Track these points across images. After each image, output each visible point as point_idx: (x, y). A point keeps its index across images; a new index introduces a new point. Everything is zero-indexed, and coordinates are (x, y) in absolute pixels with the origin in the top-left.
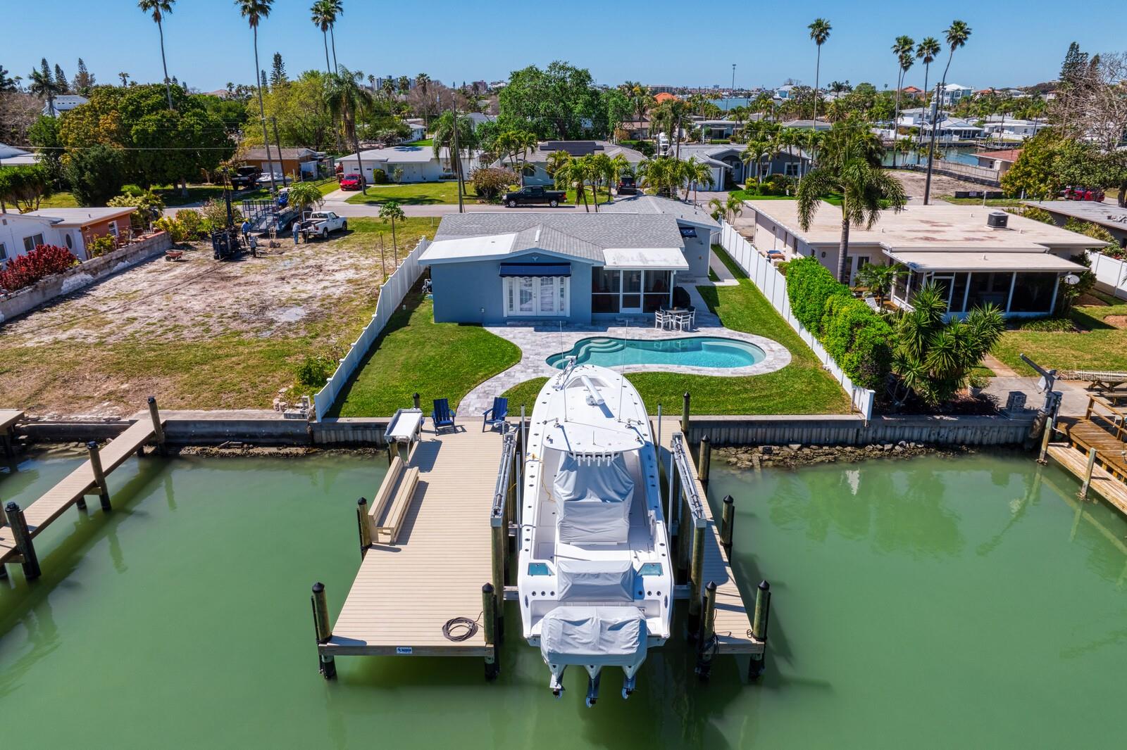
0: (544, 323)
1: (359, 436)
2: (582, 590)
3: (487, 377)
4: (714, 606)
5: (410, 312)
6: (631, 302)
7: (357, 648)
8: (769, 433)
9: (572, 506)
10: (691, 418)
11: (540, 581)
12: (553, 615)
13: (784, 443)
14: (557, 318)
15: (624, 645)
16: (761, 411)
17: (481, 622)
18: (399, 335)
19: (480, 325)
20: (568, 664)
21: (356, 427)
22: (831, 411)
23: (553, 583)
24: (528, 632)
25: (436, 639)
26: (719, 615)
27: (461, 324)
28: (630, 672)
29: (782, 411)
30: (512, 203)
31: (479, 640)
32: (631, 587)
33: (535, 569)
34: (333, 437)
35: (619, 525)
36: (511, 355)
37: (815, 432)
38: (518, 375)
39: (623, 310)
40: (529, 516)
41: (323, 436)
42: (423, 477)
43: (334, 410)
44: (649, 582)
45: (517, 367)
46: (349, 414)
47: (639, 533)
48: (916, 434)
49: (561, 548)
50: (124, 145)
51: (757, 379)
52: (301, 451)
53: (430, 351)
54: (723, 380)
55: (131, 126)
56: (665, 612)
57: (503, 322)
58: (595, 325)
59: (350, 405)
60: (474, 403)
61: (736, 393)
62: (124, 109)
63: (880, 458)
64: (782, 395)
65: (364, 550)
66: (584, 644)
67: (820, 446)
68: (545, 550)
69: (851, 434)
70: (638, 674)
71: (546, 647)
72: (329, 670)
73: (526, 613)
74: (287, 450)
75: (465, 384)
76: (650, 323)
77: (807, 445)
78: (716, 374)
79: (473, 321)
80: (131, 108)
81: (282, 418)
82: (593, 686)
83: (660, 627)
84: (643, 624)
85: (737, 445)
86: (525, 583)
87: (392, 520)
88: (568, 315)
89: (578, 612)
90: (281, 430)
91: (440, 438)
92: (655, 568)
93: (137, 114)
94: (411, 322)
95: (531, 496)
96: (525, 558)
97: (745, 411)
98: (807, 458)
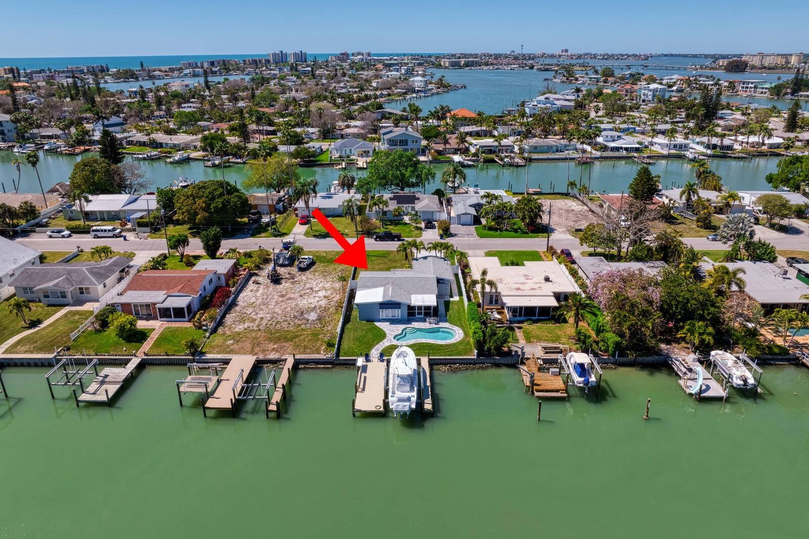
0: (393, 321)
1: (345, 362)
2: (400, 400)
3: (377, 344)
4: (424, 403)
5: (350, 315)
6: (420, 314)
7: (359, 411)
8: (451, 361)
9: (399, 385)
10: (430, 357)
11: (393, 398)
12: (395, 404)
13: (455, 364)
14: (397, 319)
15: (407, 409)
16: (449, 355)
17: (382, 406)
18: (349, 326)
19: (373, 321)
20: (398, 412)
21: (344, 360)
22: (467, 355)
23: (395, 399)
24: (391, 407)
25: (373, 409)
26: (425, 405)
27: (367, 321)
28: (408, 413)
29: (455, 355)
30: (378, 239)
31: (382, 409)
32: (409, 399)
33: (392, 396)
34: (338, 362)
35: (408, 388)
36: (382, 335)
37: (463, 361)
38: (385, 343)
39: (417, 316)
40: (390, 386)
41: (336, 362)
42: (366, 375)
43: (338, 354)
44: (412, 399)
45: (385, 340)
46: (342, 356)
47: (412, 389)
48: (489, 361)
49: (396, 392)
50: (208, 213)
51: (451, 345)
52: (331, 366)
53: (360, 334)
54: (441, 346)
55: (211, 204)
56: (415, 404)
57: (380, 321)
58: (409, 321)
59: (341, 354)
60: (375, 353)
61: (444, 350)
62: (207, 197)
63: (479, 368)
64: (456, 350)
65: (356, 393)
66: (400, 408)
67: (464, 364)
68: (394, 393)
69: (473, 361)
70: (409, 414)
71: (394, 409)
72: (354, 415)
73: (390, 404)
74: (327, 366)
75: (371, 346)
76: (425, 321)
77: (461, 364)
78: (440, 343)
79: (371, 321)
80: (210, 196)
81: (325, 357)
82: (402, 416)
83: (414, 406)
84: (410, 406)
85: (443, 364)
86: (390, 399)
87: (361, 386)
88: (400, 317)
89: (399, 403)
90: (325, 361)
91: (367, 364)
92: (414, 396)
93: (213, 199)
94: (351, 320)
95: (391, 382)
96: (390, 394)
97: (445, 355)
98: (460, 368)
